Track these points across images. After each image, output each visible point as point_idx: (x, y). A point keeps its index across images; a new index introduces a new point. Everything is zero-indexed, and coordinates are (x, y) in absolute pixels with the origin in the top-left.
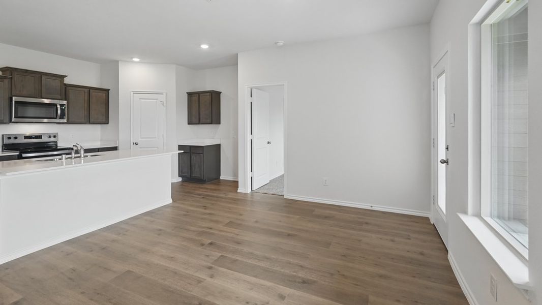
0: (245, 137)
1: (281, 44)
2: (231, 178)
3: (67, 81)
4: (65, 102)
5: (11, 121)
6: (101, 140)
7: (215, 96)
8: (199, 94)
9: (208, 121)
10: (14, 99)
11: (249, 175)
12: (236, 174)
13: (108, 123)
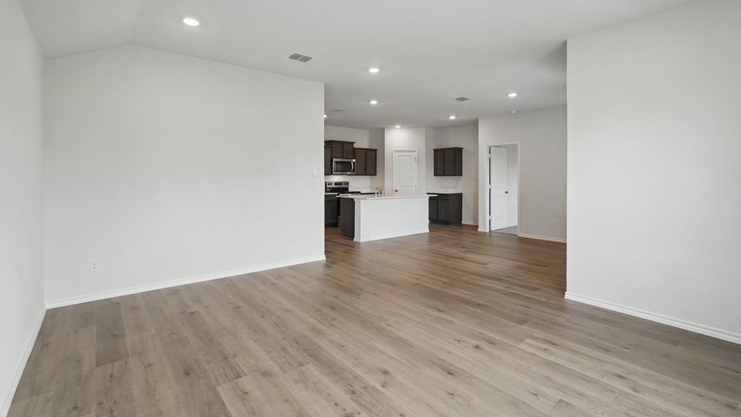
0: (484, 187)
1: (514, 112)
2: (471, 223)
3: (355, 146)
4: (354, 160)
5: (332, 174)
6: (371, 187)
7: (458, 152)
8: (444, 150)
9: (452, 173)
10: (334, 160)
11: (488, 217)
12: (476, 219)
13: (375, 175)
